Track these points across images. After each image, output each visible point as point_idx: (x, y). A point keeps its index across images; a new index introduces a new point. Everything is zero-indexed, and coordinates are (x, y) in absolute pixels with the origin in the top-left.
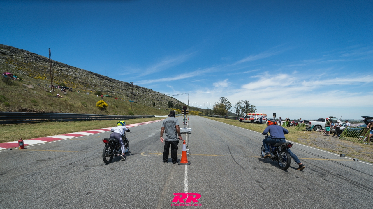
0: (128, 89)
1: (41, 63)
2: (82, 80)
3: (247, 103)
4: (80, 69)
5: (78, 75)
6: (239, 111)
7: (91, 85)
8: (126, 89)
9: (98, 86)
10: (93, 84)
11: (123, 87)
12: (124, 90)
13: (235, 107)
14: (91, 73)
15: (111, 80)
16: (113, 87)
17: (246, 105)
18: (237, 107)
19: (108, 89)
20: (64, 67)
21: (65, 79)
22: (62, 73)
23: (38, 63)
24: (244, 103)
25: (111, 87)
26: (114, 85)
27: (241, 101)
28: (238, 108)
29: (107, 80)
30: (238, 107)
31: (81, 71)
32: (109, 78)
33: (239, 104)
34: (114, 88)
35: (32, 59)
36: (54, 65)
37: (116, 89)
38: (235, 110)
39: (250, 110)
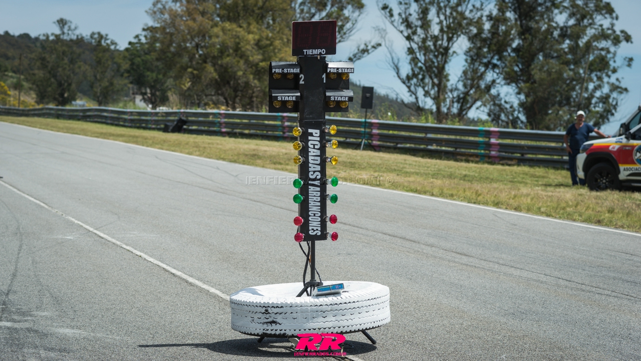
18: (414, 8)
28: (425, 25)
39: (566, 44)
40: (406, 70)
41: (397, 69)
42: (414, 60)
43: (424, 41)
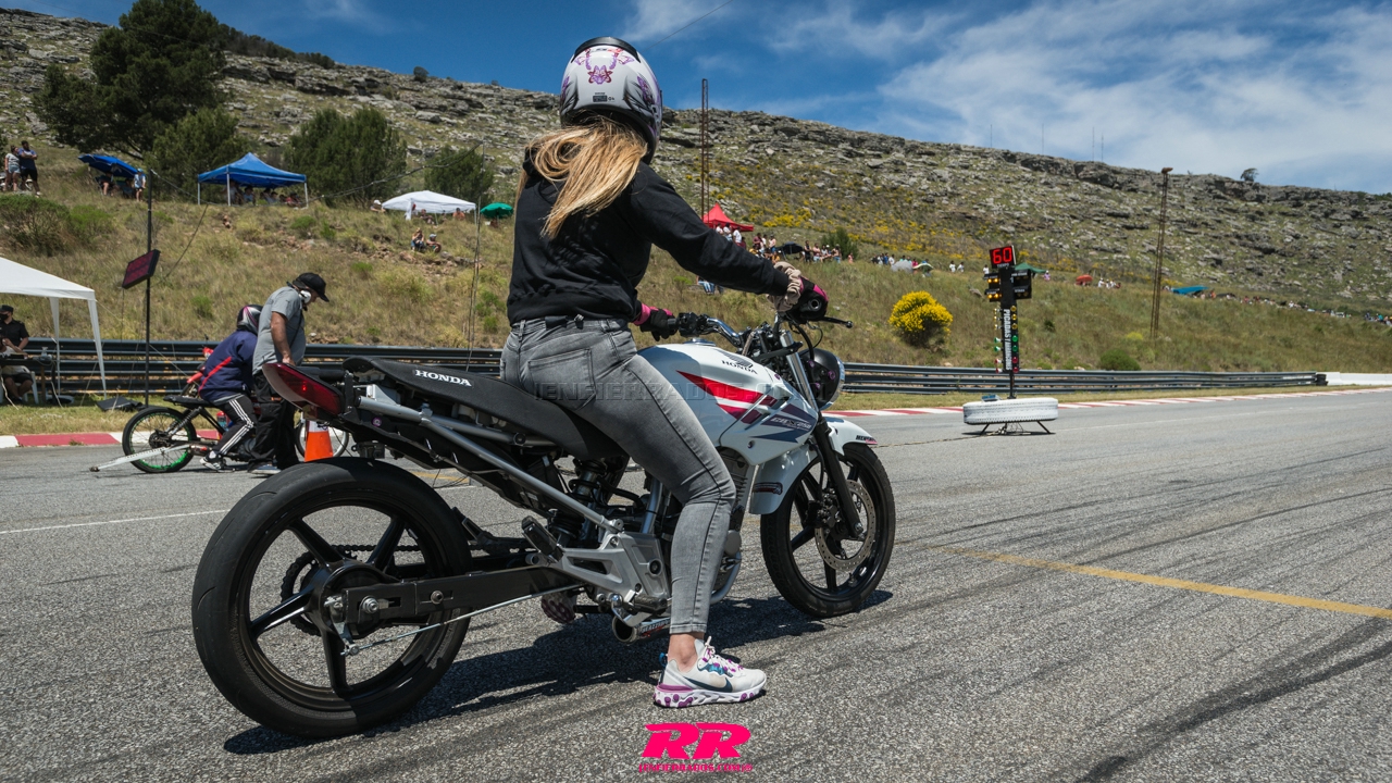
0: (1222, 217)
1: (801, 156)
2: (961, 204)
4: (958, 150)
5: (944, 181)
7: (1001, 222)
8: (1209, 219)
9: (1038, 222)
10: (1013, 217)
11: (1192, 212)
12: (1195, 226)
14: (1010, 157)
15: (1119, 178)
16: (1126, 216)
19: (1091, 235)
20: (888, 152)
21: (886, 211)
22: (876, 182)
23: (790, 155)
25: (1109, 221)
26: (1130, 204)
29: (1093, 180)
31: (961, 157)
32: (1108, 169)
34: (1129, 222)
35: (774, 144)
36: (849, 154)
37: (1142, 228)
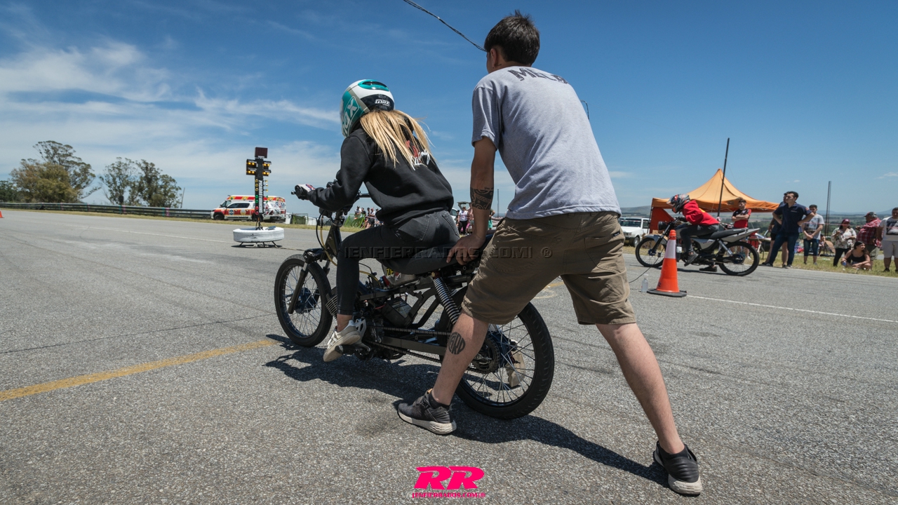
3: (147, 168)
6: (122, 192)
13: (104, 178)
17: (144, 175)
18: (111, 178)
24: (136, 166)
27: (124, 161)
28: (115, 183)
30: (117, 180)
33: (119, 168)
38: (107, 188)
39: (162, 190)
40: (109, 196)
41: (107, 195)
42: (112, 193)
43: (115, 187)
